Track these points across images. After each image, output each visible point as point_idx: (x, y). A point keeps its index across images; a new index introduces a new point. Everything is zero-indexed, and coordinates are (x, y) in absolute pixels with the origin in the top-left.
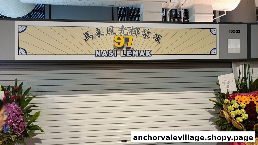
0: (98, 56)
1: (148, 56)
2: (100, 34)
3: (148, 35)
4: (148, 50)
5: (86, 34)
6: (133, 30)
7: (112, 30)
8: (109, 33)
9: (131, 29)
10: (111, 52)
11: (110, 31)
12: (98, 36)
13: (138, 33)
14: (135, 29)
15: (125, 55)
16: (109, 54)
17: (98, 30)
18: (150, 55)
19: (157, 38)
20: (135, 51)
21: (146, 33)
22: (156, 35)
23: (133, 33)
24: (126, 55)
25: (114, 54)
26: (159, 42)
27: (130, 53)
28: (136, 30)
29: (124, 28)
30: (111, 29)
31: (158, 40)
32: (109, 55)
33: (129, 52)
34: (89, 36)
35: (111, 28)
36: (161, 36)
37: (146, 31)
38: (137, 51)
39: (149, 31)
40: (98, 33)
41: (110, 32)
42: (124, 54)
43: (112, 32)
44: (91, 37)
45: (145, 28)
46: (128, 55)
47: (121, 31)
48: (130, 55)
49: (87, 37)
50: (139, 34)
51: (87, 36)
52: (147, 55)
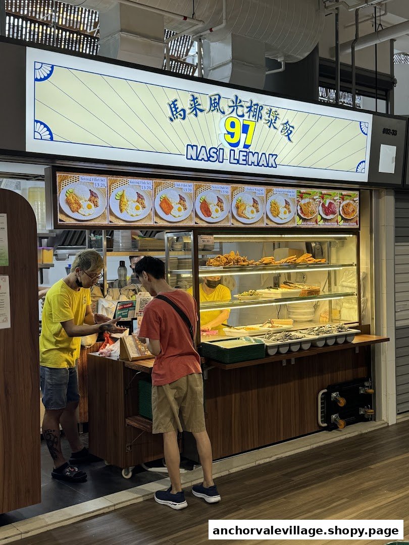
0: (192, 158)
1: (272, 166)
2: (197, 110)
3: (275, 123)
4: (273, 155)
5: (172, 106)
6: (253, 109)
7: (218, 104)
8: (212, 109)
9: (249, 104)
10: (214, 152)
11: (215, 104)
12: (194, 112)
13: (260, 116)
14: (256, 107)
15: (236, 162)
16: (211, 156)
17: (194, 99)
18: (274, 165)
19: (288, 131)
20: (253, 155)
21: (272, 118)
22: (286, 124)
23: (252, 114)
24: (238, 161)
25: (218, 157)
26: (289, 139)
27: (244, 158)
28: (257, 109)
29: (238, 101)
30: (217, 101)
31: (288, 136)
32: (211, 159)
33: (243, 156)
34: (178, 110)
35: (217, 97)
36: (293, 127)
37: (271, 114)
38: (256, 155)
39: (276, 113)
40: (193, 106)
41: (215, 107)
42: (234, 159)
43: (218, 107)
44: (182, 113)
45: (272, 108)
46: (241, 162)
47: (233, 106)
48: (245, 162)
49: (175, 113)
50: (261, 118)
51: (174, 109)
52: (270, 165)
